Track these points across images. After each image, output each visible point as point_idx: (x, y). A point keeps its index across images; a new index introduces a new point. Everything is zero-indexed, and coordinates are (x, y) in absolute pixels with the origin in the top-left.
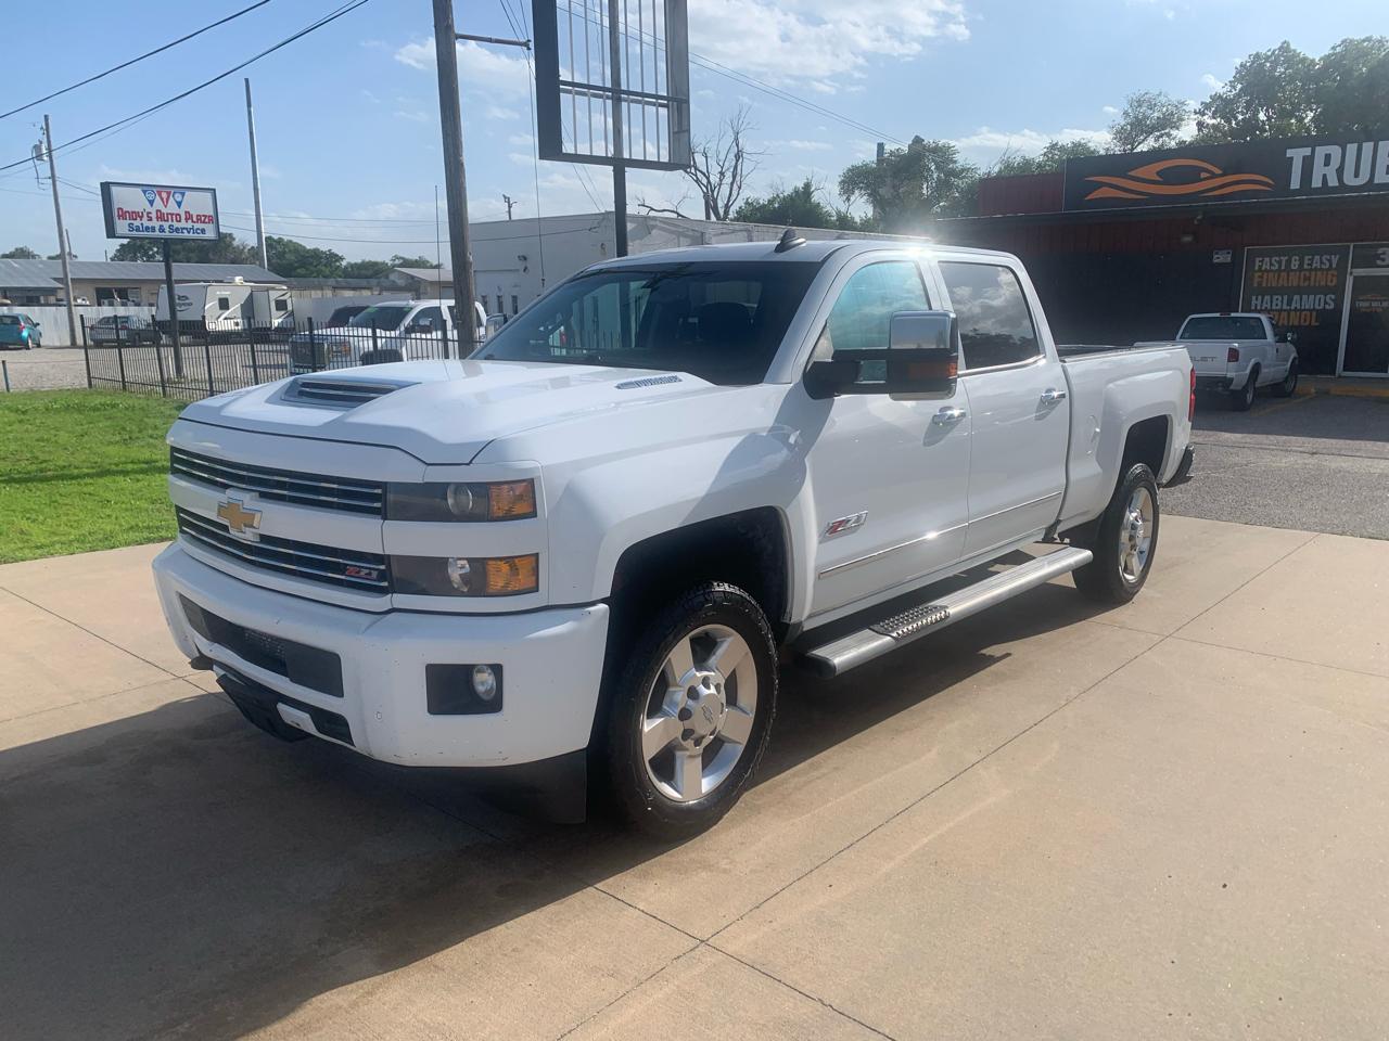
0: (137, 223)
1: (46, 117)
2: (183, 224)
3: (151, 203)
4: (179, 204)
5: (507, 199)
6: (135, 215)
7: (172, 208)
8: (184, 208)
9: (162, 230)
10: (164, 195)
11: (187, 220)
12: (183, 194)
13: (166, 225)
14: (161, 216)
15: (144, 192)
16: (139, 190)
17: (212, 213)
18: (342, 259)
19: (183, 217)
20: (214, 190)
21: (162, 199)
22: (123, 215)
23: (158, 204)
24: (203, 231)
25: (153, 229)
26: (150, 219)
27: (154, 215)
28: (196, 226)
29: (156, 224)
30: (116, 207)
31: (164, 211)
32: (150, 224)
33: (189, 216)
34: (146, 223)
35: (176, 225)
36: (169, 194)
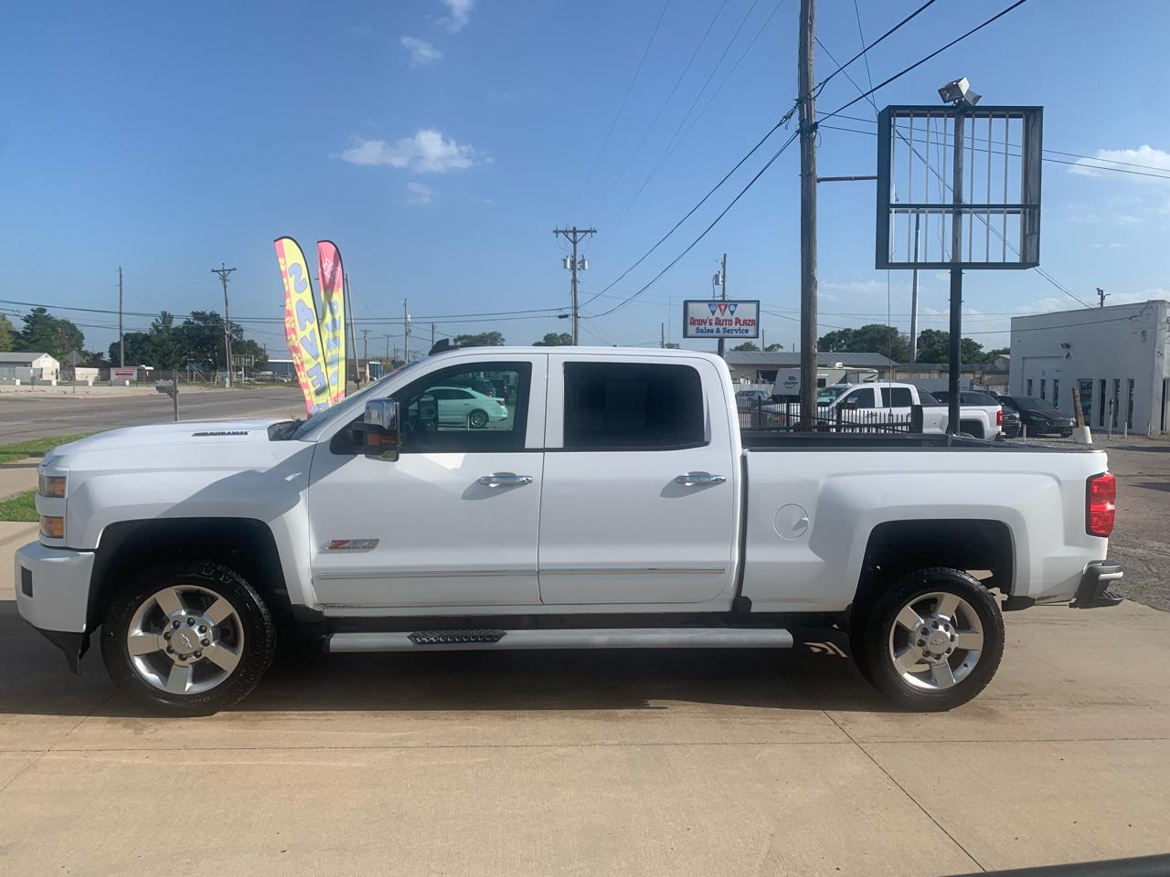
0: (702, 327)
1: (725, 255)
2: (733, 327)
3: (713, 313)
4: (732, 313)
5: (1100, 292)
6: (702, 322)
7: (727, 315)
8: (735, 315)
9: (718, 331)
10: (723, 307)
11: (736, 323)
12: (736, 305)
13: (721, 328)
14: (718, 322)
15: (709, 306)
16: (706, 305)
17: (755, 318)
18: (980, 347)
19: (734, 322)
20: (758, 301)
21: (721, 310)
22: (694, 322)
23: (718, 311)
24: (747, 331)
25: (712, 331)
26: (711, 324)
27: (714, 322)
28: (742, 328)
29: (714, 327)
30: (690, 316)
31: (721, 318)
32: (710, 328)
33: (738, 321)
34: (708, 327)
35: (728, 327)
36: (726, 306)
